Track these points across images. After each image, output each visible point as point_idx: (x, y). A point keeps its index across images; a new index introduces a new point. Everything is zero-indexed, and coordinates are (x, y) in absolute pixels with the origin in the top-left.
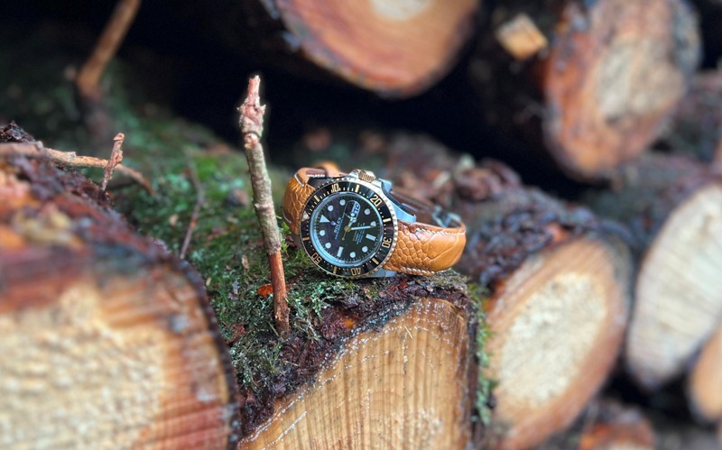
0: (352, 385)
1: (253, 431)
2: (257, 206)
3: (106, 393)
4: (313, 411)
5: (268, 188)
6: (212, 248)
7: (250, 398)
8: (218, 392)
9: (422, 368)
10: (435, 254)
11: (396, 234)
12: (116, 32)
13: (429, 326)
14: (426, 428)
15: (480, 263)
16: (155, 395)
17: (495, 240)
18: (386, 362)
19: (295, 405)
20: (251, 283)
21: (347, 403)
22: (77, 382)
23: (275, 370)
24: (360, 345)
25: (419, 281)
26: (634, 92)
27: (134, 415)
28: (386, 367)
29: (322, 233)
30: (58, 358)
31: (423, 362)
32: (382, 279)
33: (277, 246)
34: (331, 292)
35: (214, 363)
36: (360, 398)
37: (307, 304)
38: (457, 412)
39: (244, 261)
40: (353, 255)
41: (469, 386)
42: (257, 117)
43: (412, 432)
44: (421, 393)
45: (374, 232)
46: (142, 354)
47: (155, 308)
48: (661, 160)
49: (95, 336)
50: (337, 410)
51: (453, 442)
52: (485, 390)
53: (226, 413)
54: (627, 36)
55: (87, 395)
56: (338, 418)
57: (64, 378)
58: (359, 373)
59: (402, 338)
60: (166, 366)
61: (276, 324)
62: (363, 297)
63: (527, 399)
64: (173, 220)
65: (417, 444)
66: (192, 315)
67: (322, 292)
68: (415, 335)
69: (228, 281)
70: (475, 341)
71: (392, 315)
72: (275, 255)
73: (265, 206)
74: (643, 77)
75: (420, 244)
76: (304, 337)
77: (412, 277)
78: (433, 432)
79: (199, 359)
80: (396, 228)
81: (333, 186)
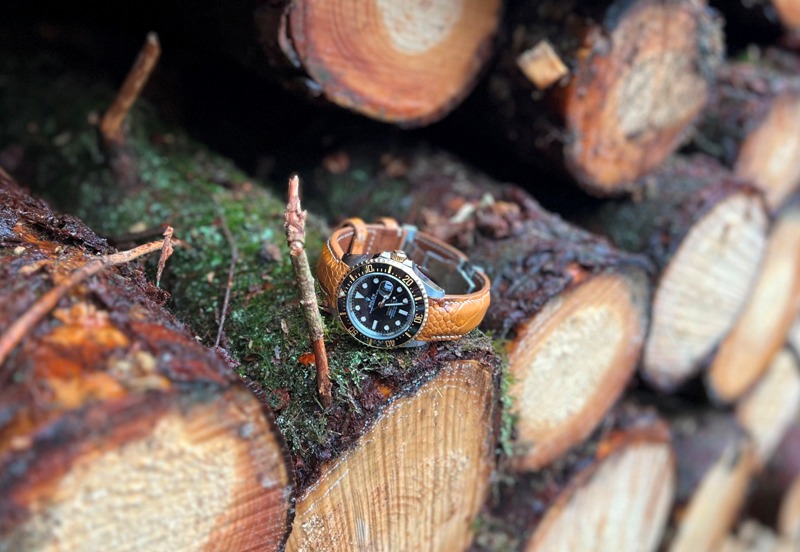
0: (389, 441)
1: (304, 493)
2: (302, 302)
3: (190, 495)
4: (354, 468)
5: (312, 287)
6: (250, 309)
7: (300, 463)
8: (279, 477)
9: (451, 418)
10: (462, 322)
11: (427, 310)
12: (138, 81)
13: (457, 383)
14: (455, 466)
15: (503, 308)
16: (228, 490)
17: (517, 282)
18: (418, 419)
19: (340, 465)
20: (290, 347)
21: (384, 457)
22: (166, 491)
23: (322, 439)
24: (395, 410)
25: (448, 346)
26: (655, 106)
27: (211, 508)
28: (418, 423)
29: (358, 308)
30: (152, 475)
31: (451, 413)
32: (414, 348)
33: (320, 333)
34: (368, 362)
35: (275, 456)
36: (395, 451)
37: (347, 376)
38: (483, 449)
39: (283, 325)
40: (387, 328)
41: (494, 426)
42: (299, 224)
43: (442, 471)
44: (450, 439)
45: (407, 307)
46: (218, 460)
47: (227, 422)
48: (682, 164)
49: (182, 453)
50: (375, 464)
51: (478, 473)
52: (508, 426)
53: (286, 493)
54: (648, 53)
55: (175, 498)
56: (377, 469)
57: (157, 490)
58: (395, 431)
59: (433, 397)
60: (237, 465)
61: (320, 397)
62: (398, 367)
63: (547, 421)
64: (210, 277)
65: (447, 480)
66: (257, 421)
67: (359, 362)
68: (445, 392)
69: (269, 346)
70: (499, 388)
71: (425, 380)
72: (318, 341)
73: (309, 302)
74: (667, 90)
75: (449, 316)
76: (346, 406)
77: (440, 343)
78: (460, 468)
79: (263, 455)
80: (427, 305)
81: (367, 268)
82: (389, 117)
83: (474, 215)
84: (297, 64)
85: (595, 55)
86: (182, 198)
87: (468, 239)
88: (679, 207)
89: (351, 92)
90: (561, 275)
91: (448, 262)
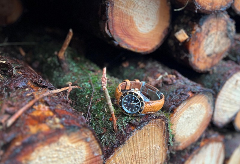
0: (135, 142)
1: (110, 157)
2: (107, 103)
3: (72, 158)
4: (125, 150)
5: (110, 99)
6: (97, 105)
7: (109, 148)
8: (99, 153)
9: (153, 135)
10: (155, 108)
11: (144, 105)
12: (67, 42)
13: (155, 126)
14: (156, 149)
15: (169, 104)
16: (84, 157)
17: (174, 97)
18: (143, 136)
19: (120, 149)
20: (107, 116)
21: (134, 147)
22: (65, 157)
23: (114, 142)
24: (136, 133)
25: (151, 115)
26: (215, 47)
27: (79, 161)
28: (144, 137)
29: (125, 105)
30: (60, 153)
31: (154, 134)
32: (141, 116)
33: (113, 112)
34: (128, 120)
35: (98, 147)
36: (137, 145)
37: (122, 124)
38: (164, 144)
39: (106, 110)
40: (133, 110)
41: (167, 138)
42: (105, 81)
43: (152, 150)
44: (153, 141)
45: (139, 104)
46: (80, 148)
47: (82, 137)
48: (224, 63)
49: (68, 146)
50: (131, 149)
51: (163, 151)
52: (171, 138)
53: (102, 157)
54: (213, 32)
55: (67, 159)
56: (132, 150)
57: (61, 157)
58: (136, 139)
59: (148, 129)
60: (86, 149)
61: (114, 130)
62: (137, 121)
63: (184, 136)
64: (87, 96)
65: (153, 153)
66: (91, 137)
67: (126, 120)
68: (151, 128)
69: (102, 115)
70: (168, 127)
71: (144, 125)
72: (112, 114)
73: (109, 103)
74: (219, 42)
75: (151, 107)
76: (122, 132)
77: (149, 114)
78: (157, 150)
79: (94, 147)
80: (144, 104)
81: (127, 93)
82: (138, 51)
83: (162, 78)
84: (111, 37)
85: (196, 32)
86: (81, 75)
87: (161, 85)
88: (223, 75)
89: (127, 44)
90: (186, 95)
91: (154, 91)
